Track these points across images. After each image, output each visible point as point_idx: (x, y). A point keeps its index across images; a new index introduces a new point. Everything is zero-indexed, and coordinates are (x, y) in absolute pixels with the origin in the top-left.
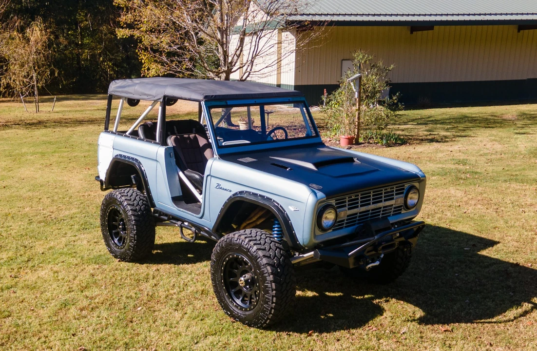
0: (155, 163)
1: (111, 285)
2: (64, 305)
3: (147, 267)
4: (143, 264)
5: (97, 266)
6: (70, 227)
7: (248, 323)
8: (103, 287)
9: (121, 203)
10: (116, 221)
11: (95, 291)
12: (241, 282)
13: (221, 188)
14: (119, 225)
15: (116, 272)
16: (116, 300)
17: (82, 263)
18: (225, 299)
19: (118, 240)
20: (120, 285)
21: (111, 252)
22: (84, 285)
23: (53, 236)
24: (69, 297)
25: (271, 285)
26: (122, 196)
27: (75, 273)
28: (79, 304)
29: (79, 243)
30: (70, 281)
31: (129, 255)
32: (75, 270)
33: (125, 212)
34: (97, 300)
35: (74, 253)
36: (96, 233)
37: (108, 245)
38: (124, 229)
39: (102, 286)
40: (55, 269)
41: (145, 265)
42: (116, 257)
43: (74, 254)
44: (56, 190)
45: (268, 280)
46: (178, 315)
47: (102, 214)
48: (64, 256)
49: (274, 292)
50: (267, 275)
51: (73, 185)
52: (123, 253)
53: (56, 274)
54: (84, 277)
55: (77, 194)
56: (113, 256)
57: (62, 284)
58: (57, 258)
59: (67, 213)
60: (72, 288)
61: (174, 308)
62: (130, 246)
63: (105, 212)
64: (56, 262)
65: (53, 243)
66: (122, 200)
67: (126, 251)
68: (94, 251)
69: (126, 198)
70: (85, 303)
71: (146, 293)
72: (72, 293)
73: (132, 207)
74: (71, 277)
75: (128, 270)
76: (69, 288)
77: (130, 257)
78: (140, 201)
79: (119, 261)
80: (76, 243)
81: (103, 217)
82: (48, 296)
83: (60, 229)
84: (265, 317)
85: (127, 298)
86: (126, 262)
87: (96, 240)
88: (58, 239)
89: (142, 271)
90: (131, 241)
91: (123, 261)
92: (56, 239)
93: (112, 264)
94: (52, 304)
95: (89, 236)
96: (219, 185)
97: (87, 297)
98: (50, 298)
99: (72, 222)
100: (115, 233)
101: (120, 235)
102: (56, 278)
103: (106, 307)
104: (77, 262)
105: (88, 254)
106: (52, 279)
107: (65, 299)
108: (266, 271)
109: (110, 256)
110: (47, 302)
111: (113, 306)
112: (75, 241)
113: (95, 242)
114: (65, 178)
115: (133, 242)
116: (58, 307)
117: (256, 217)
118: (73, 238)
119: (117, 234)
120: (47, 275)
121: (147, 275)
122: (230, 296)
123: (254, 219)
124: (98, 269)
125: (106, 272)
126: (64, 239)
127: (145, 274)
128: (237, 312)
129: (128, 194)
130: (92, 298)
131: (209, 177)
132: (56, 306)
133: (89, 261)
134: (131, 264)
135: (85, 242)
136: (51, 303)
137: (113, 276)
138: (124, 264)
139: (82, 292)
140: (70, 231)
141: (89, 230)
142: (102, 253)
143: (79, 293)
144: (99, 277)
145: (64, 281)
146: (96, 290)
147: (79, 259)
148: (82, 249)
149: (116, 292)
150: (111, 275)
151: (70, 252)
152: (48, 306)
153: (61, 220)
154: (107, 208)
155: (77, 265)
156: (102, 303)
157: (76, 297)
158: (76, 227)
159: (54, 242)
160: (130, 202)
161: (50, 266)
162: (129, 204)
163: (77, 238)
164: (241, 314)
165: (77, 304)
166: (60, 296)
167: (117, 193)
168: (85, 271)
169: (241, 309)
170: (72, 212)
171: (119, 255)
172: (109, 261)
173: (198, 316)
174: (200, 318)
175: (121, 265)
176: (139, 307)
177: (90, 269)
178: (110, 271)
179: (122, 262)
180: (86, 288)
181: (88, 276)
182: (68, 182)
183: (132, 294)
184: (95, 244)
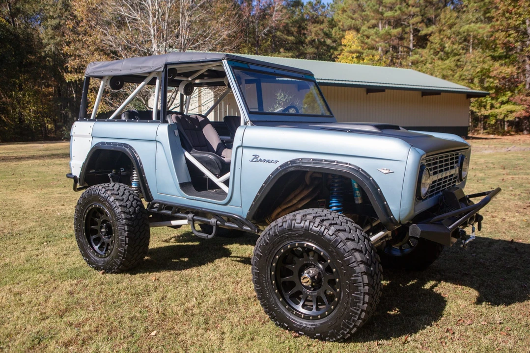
0: (153, 145)
1: (102, 304)
2: (36, 342)
3: (141, 277)
4: (135, 274)
5: (75, 281)
6: (29, 241)
7: (321, 336)
8: (91, 308)
9: (106, 200)
10: (96, 224)
11: (82, 315)
12: (306, 280)
13: (260, 160)
14: (101, 227)
15: (103, 286)
16: (116, 324)
17: (53, 279)
18: (277, 305)
19: (99, 247)
20: (114, 303)
21: (89, 263)
22: (63, 307)
23: (8, 251)
24: (44, 327)
25: (362, 278)
26: (107, 190)
27: (46, 293)
28: (61, 336)
29: (44, 256)
30: (40, 304)
31: (117, 264)
32: (46, 289)
33: (111, 209)
34: (87, 328)
35: (40, 268)
36: (63, 245)
37: (85, 255)
38: (109, 232)
39: (89, 306)
40: (15, 290)
41: (138, 275)
42: (97, 268)
43: (40, 270)
44: (7, 208)
45: (357, 271)
46: (213, 336)
47: (77, 216)
48: (26, 273)
49: (367, 288)
50: (355, 264)
51: (26, 202)
52: (108, 263)
53: (18, 297)
54: (59, 297)
55: (33, 209)
56: (93, 267)
57: (29, 309)
58: (17, 276)
59: (23, 227)
60: (45, 313)
61: (204, 326)
62: (120, 252)
63: (81, 214)
64: (17, 281)
65: (8, 259)
66: (107, 195)
67: (112, 259)
68: (66, 264)
69: (113, 192)
70: (70, 333)
71: (154, 311)
72: (47, 321)
73: (121, 203)
74: (41, 298)
75: (118, 283)
76: (41, 314)
77: (119, 266)
78: (129, 196)
79: (103, 273)
80: (39, 257)
81: (78, 220)
82: (9, 330)
83: (16, 244)
84: (351, 324)
85: (132, 319)
86: (112, 273)
87: (65, 252)
88: (15, 255)
89: (137, 282)
90: (120, 246)
91: (107, 272)
92: (13, 254)
93: (95, 277)
94: (17, 342)
95: (54, 249)
96: (256, 156)
97: (71, 324)
98: (13, 332)
99: (31, 236)
100: (94, 240)
101: (102, 241)
102: (19, 302)
103: (105, 336)
104: (46, 279)
105: (59, 268)
106: (12, 304)
107: (37, 330)
108: (354, 260)
109: (89, 268)
110: (8, 340)
111: (114, 333)
112: (37, 256)
113: (64, 255)
114: (16, 197)
115: (123, 247)
116: (28, 344)
117: (298, 199)
118: (36, 252)
119: (97, 241)
120: (4, 299)
121: (147, 286)
122: (285, 302)
123: (295, 202)
124: (76, 285)
125: (88, 287)
126: (23, 254)
127: (144, 285)
128: (300, 323)
129: (114, 187)
130: (79, 325)
131: (240, 150)
132: (24, 344)
133: (63, 276)
134: (119, 276)
135: (51, 255)
136: (15, 340)
137: (101, 292)
138: (109, 277)
139: (61, 317)
140: (30, 245)
141: (54, 243)
142: (77, 265)
143: (58, 320)
144: (82, 295)
145: (32, 304)
146: (82, 312)
147: (48, 275)
148: (49, 263)
149: (112, 313)
150: (97, 290)
151: (33, 267)
152: (10, 344)
153: (16, 234)
154: (84, 208)
155: (46, 282)
156: (97, 331)
157: (53, 325)
158: (37, 240)
159: (10, 258)
160: (118, 197)
161: (8, 287)
162: (117, 200)
163: (40, 251)
164: (306, 324)
165: (58, 336)
166: (29, 327)
167: (100, 188)
168: (60, 288)
169: (307, 317)
170: (29, 226)
171: (102, 266)
172: (89, 274)
173: (244, 335)
174: (248, 337)
175: (107, 278)
176: (153, 331)
177: (66, 285)
178: (94, 286)
179: (107, 274)
180: (66, 311)
181: (65, 296)
182: (19, 200)
183: (135, 312)
184: (65, 257)
